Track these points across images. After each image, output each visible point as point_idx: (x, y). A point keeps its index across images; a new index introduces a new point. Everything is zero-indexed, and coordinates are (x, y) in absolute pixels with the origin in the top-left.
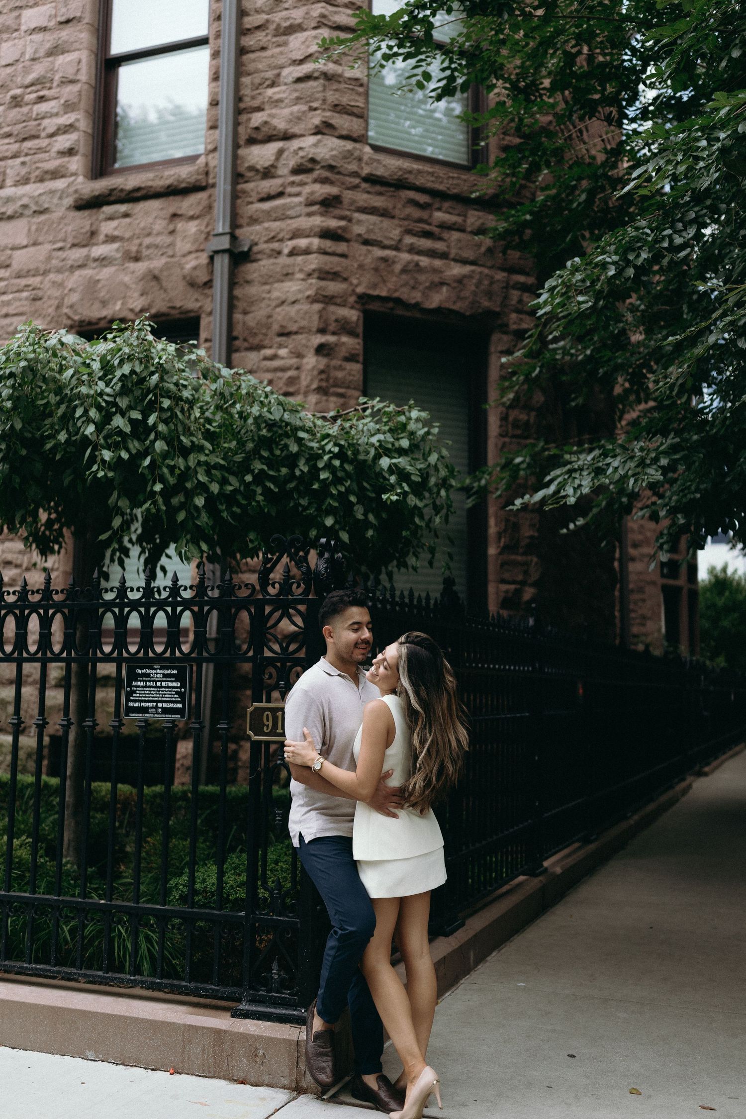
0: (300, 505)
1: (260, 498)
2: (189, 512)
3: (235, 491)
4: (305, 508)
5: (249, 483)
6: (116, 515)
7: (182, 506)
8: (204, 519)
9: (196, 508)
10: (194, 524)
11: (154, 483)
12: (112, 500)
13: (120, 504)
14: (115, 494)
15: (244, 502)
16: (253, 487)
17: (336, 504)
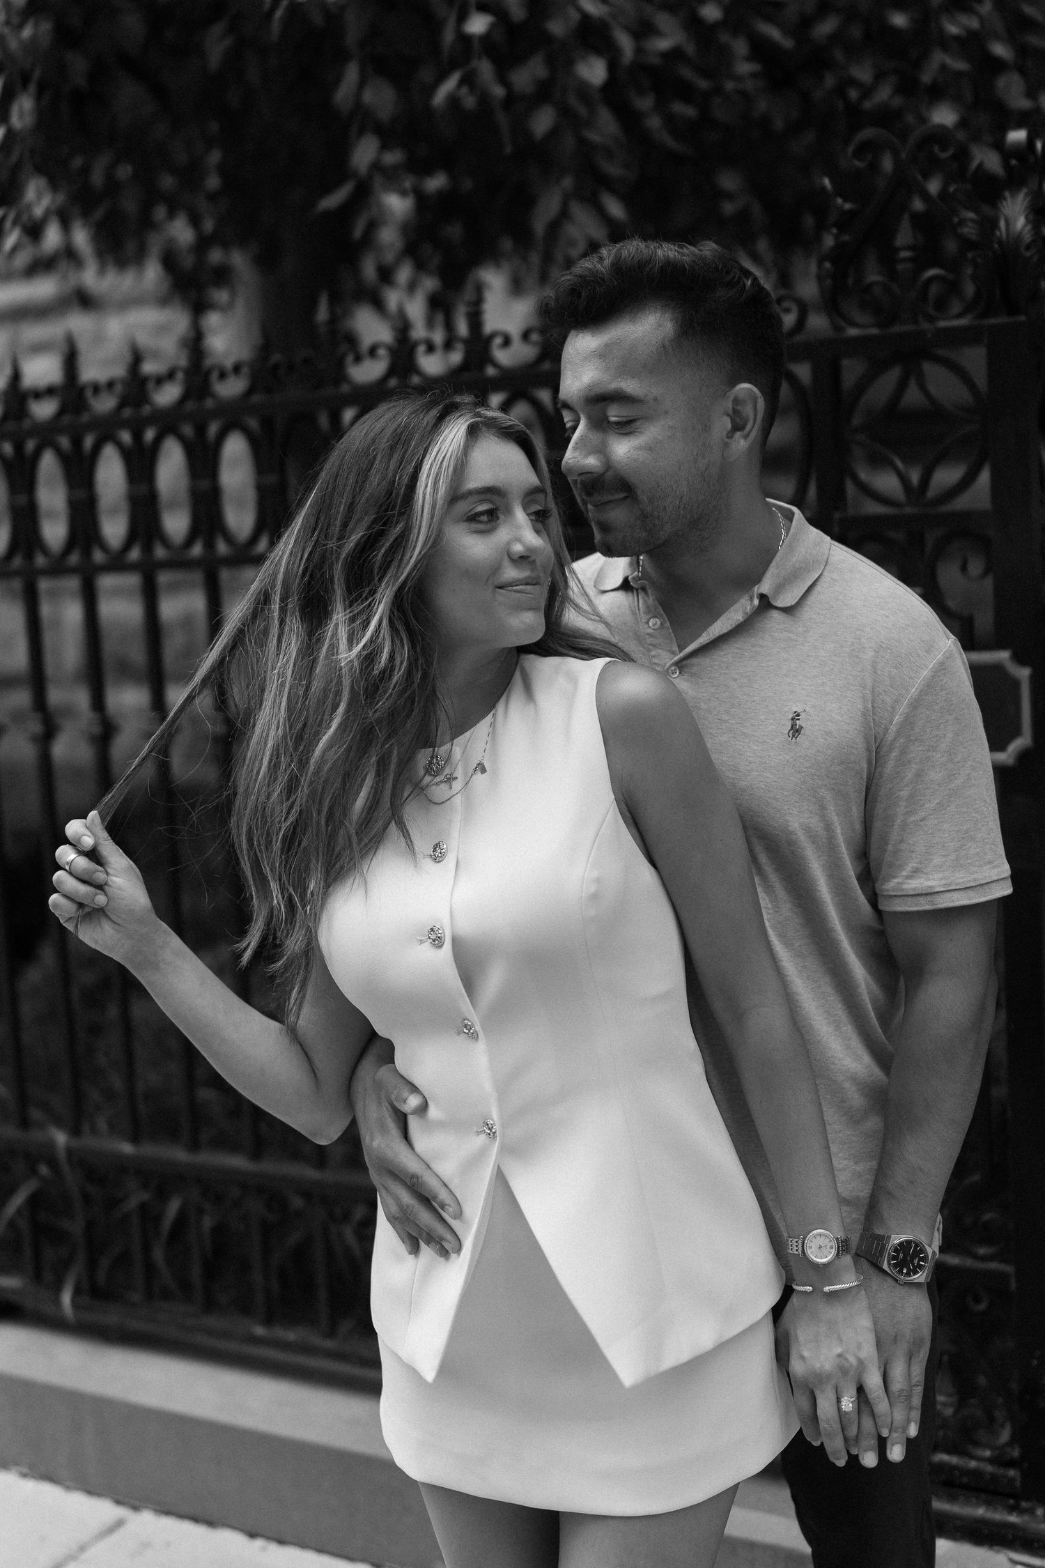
0: (853, 82)
1: (745, 68)
2: (565, 112)
3: (675, 54)
4: (867, 92)
5: (716, 26)
6: (361, 132)
7: (544, 93)
8: (605, 128)
9: (583, 91)
10: (582, 141)
11: (462, 17)
12: (344, 93)
13: (368, 97)
14: (352, 73)
15: (703, 84)
16: (724, 38)
17: (960, 65)
